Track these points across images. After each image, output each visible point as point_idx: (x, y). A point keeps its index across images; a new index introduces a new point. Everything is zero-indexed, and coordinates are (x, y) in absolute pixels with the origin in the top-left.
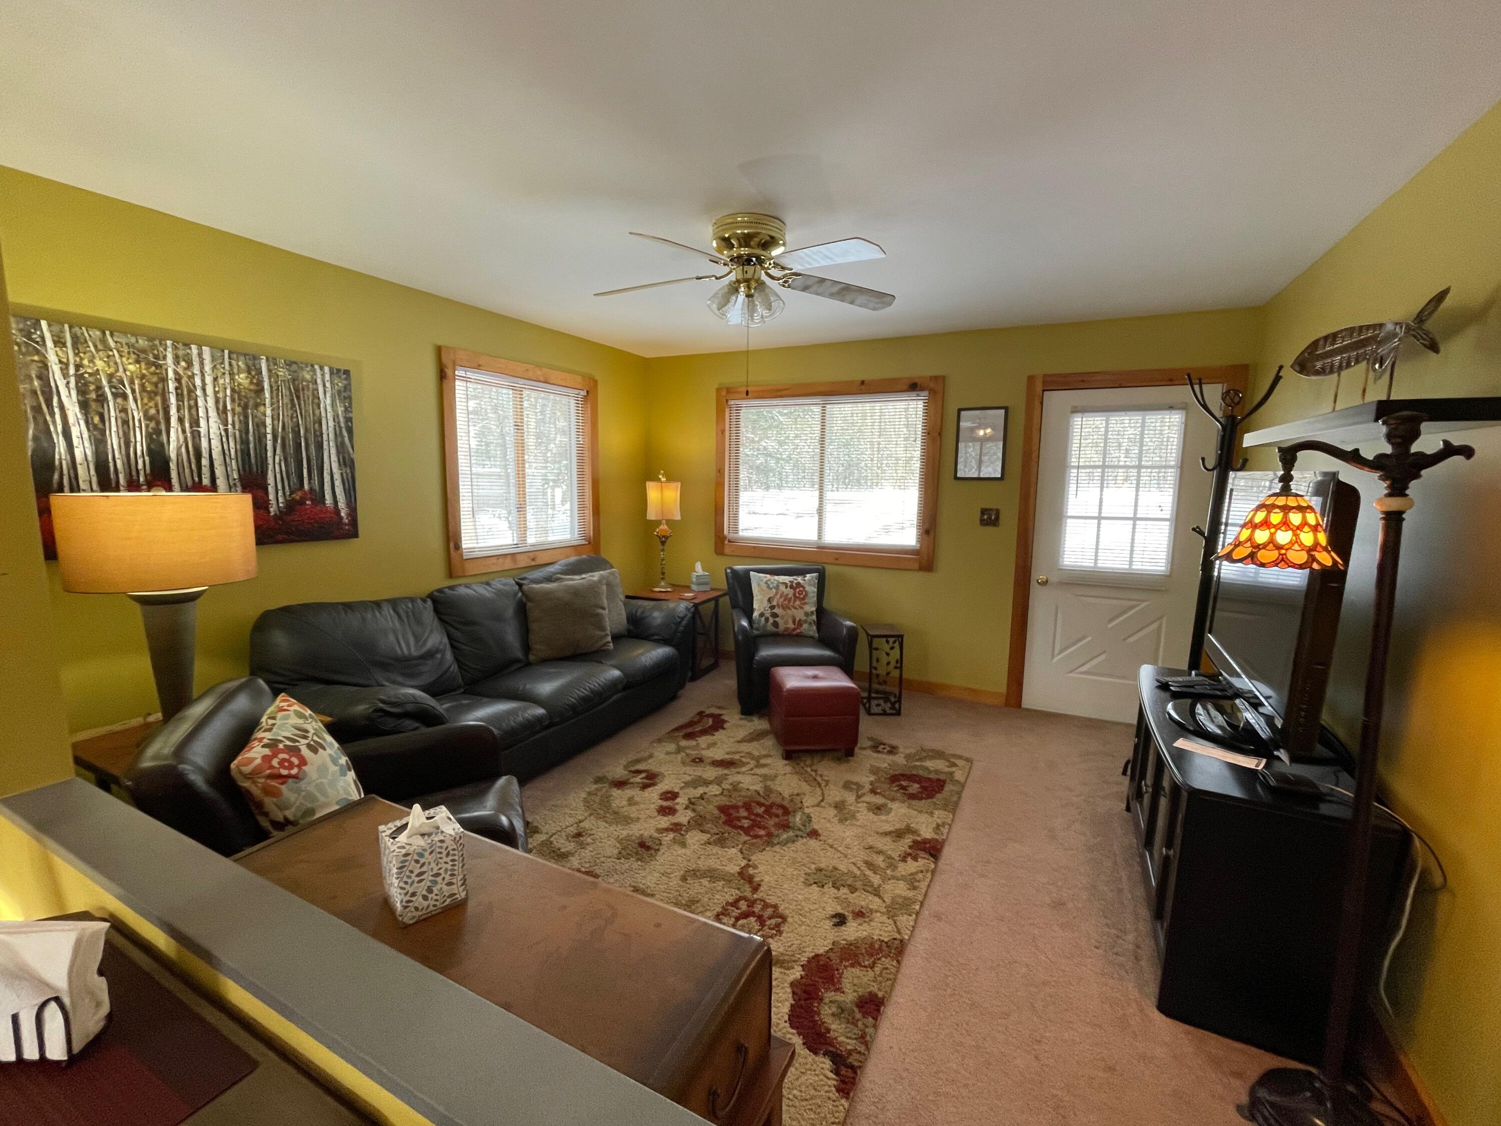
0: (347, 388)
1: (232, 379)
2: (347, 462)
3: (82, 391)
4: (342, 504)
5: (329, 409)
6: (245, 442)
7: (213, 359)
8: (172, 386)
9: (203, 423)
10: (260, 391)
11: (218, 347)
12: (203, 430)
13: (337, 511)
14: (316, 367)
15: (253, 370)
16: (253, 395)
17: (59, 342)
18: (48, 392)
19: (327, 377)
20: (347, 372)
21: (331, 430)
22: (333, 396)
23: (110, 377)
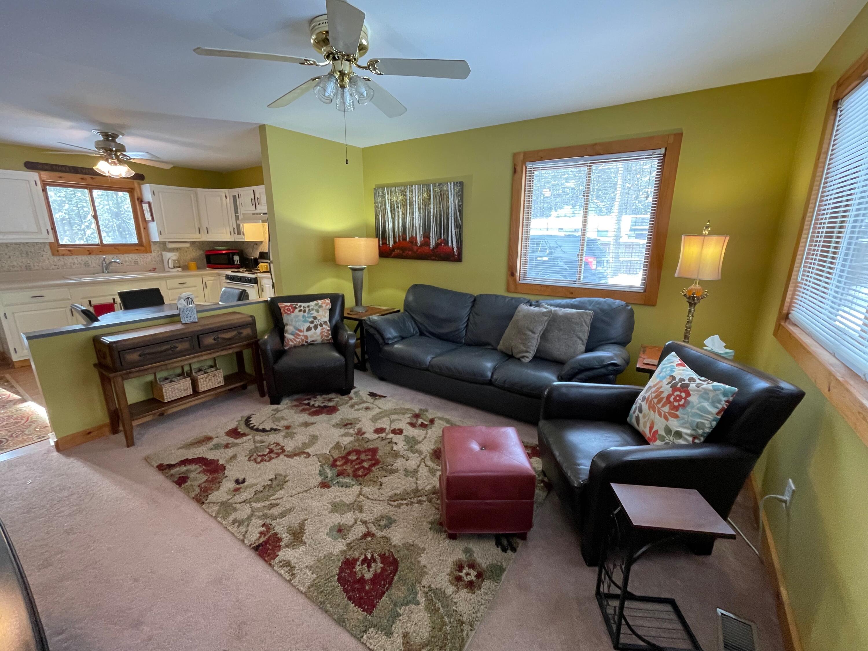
0: (462, 190)
1: (423, 196)
2: (459, 227)
3: (391, 208)
4: (455, 246)
5: (452, 202)
6: (425, 220)
7: (418, 189)
8: (408, 201)
9: (414, 213)
10: (430, 199)
11: (419, 185)
12: (414, 216)
13: (453, 249)
14: (449, 183)
15: (429, 191)
16: (428, 200)
17: (388, 193)
18: (386, 209)
19: (452, 187)
20: (460, 183)
21: (453, 212)
22: (454, 195)
23: (396, 201)
